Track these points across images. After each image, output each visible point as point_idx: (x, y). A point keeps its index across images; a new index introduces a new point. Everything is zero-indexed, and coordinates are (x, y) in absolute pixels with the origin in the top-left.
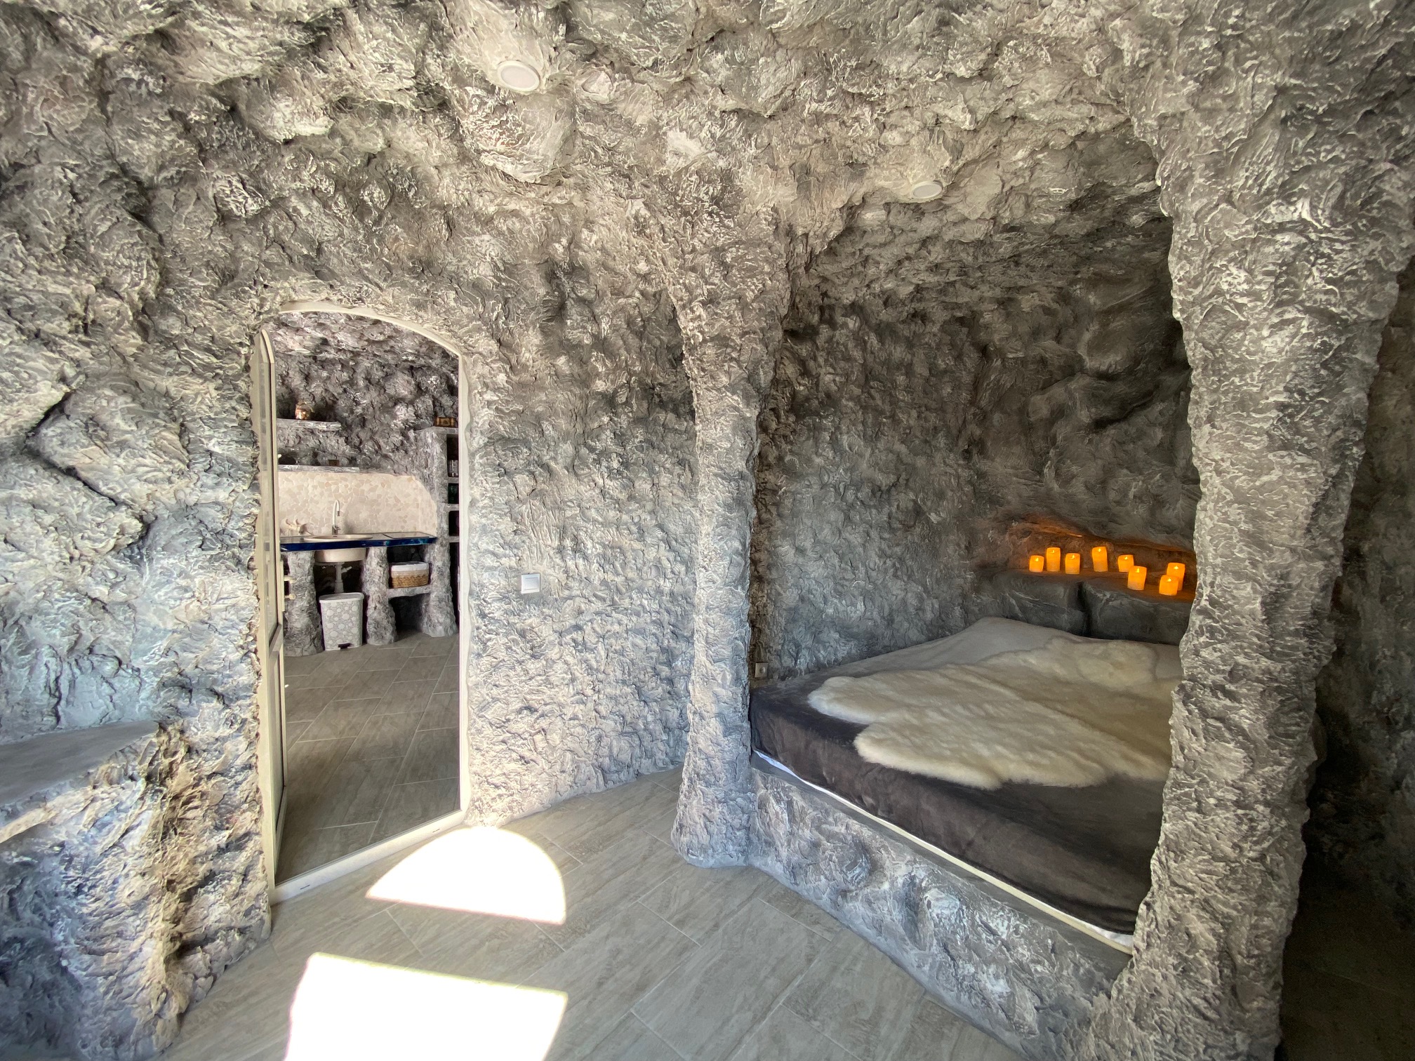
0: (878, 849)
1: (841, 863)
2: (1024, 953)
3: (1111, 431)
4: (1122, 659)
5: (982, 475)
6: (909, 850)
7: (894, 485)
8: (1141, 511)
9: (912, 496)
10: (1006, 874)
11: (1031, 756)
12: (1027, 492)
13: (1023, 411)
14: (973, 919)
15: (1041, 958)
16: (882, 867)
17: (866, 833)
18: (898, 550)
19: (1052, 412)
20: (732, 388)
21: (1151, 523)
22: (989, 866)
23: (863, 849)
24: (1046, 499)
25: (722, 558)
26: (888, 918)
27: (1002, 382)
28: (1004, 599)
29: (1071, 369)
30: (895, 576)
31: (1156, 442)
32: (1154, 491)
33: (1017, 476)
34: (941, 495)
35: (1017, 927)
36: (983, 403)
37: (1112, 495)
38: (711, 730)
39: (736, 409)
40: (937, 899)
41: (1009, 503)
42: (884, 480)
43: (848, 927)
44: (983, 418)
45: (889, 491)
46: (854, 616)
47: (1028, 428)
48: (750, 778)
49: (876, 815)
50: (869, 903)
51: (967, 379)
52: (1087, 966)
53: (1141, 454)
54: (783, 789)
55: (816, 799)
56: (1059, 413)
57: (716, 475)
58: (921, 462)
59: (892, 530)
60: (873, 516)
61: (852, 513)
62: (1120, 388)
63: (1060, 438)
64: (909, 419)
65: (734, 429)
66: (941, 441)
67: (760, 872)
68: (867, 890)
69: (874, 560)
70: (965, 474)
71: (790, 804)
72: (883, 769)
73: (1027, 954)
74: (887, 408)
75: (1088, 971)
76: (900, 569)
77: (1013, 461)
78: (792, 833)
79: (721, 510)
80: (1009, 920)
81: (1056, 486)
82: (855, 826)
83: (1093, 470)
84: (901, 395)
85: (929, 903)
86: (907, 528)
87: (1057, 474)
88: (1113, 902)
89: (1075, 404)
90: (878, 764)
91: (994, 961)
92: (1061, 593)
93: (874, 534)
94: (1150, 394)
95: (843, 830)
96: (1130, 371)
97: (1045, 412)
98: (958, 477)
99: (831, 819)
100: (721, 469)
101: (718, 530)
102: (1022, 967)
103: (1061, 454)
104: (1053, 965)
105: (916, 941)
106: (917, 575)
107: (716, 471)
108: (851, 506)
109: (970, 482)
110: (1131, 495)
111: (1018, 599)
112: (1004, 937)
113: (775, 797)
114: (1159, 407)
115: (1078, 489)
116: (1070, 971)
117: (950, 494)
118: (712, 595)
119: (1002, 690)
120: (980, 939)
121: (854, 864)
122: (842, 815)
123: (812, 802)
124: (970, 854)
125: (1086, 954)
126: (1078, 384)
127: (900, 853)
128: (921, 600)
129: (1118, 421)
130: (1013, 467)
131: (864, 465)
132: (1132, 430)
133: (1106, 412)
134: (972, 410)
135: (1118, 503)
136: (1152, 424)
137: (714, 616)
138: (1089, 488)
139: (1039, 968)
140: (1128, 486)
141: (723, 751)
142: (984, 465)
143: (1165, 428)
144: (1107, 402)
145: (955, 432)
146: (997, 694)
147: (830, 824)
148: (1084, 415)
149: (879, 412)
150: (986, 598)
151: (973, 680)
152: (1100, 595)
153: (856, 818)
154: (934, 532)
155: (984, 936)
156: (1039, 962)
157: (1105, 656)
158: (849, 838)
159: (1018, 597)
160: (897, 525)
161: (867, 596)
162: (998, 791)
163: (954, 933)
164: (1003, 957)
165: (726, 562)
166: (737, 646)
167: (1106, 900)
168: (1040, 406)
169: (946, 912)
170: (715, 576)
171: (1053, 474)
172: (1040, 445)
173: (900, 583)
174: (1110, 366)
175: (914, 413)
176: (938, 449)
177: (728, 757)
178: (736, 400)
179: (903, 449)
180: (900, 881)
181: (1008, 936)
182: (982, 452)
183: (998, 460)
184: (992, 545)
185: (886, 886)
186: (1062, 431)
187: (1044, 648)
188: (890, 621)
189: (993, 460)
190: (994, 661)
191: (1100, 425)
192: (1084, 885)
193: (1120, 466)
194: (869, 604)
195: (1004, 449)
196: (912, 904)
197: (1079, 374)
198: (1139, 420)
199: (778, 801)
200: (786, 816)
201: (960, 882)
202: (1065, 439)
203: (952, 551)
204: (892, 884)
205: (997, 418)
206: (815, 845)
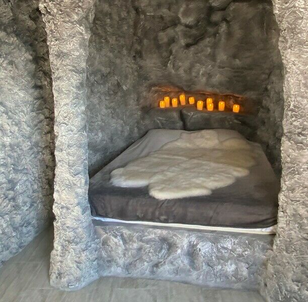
0: (172, 237)
1: (155, 251)
2: (239, 250)
3: (192, 49)
4: (208, 137)
5: (141, 67)
6: (185, 232)
7: (109, 73)
8: (204, 80)
9: (116, 78)
10: (226, 224)
11: (212, 178)
12: (160, 74)
13: (156, 39)
14: (218, 248)
15: (246, 249)
16: (175, 244)
17: (165, 232)
18: (112, 104)
19: (169, 40)
20: (80, 22)
21: (207, 84)
22: (219, 224)
23: (164, 240)
24: (168, 77)
25: (77, 117)
26: (182, 265)
27: (146, 26)
28: (154, 121)
29: (175, 23)
30: (113, 117)
31: (208, 53)
32: (208, 72)
33: (155, 67)
34: (126, 77)
35: (234, 242)
36: (139, 34)
37: (194, 74)
38: (75, 214)
39: (81, 34)
40: (203, 246)
41: (152, 79)
42: (105, 70)
43: (160, 280)
44: (140, 42)
45: (106, 76)
46: (98, 140)
47: (159, 47)
48: (95, 232)
49: (168, 223)
50: (172, 263)
51: (132, 23)
52: (262, 243)
53: (203, 58)
54: (117, 230)
55: (135, 227)
56: (172, 40)
57: (70, 70)
58: (118, 61)
59: (110, 95)
60: (102, 89)
61: (93, 88)
62: (194, 31)
63: (174, 51)
64: (112, 40)
65: (80, 45)
66: (125, 52)
67: (108, 277)
68: (169, 258)
69: (104, 111)
70: (135, 66)
71: (122, 236)
72: (168, 201)
73: (241, 250)
74: (103, 34)
75: (263, 245)
76: (114, 114)
77: (153, 61)
78: (126, 249)
79: (74, 90)
80: (231, 240)
81: (173, 71)
82: (159, 231)
83: (187, 64)
84: (109, 29)
85: (200, 249)
86: (115, 93)
87: (174, 66)
88: (264, 218)
89: (179, 37)
90: (166, 200)
91: (229, 259)
92: (175, 115)
93: (103, 97)
94: (203, 34)
95: (153, 236)
96: (196, 25)
97: (166, 40)
98: (132, 68)
99: (146, 234)
100: (74, 67)
101: (74, 101)
102: (240, 256)
103: (175, 58)
104: (251, 249)
105: (195, 268)
106: (120, 116)
107: (71, 68)
108: (93, 85)
109: (136, 71)
110: (200, 74)
111: (160, 120)
112: (230, 248)
113: (113, 235)
114: (208, 39)
115: (181, 72)
116: (257, 248)
117: (129, 76)
118: (71, 139)
119: (179, 158)
120: (222, 253)
121: (161, 249)
122: (151, 229)
123: (134, 230)
124: (212, 222)
125: (260, 240)
126: (179, 29)
127: (182, 234)
128: (122, 127)
129: (194, 44)
130: (154, 63)
131: (96, 63)
132: (200, 49)
133: (190, 41)
134: (135, 38)
135: (196, 77)
136: (206, 46)
137: (73, 150)
138: (185, 71)
139: (246, 253)
140: (199, 71)
141: (82, 222)
142: (142, 63)
143: (211, 47)
144: (190, 37)
145: (129, 48)
146: (180, 159)
147: (146, 236)
148: (183, 42)
149: (101, 37)
150: (147, 122)
151: (166, 156)
152: (189, 114)
153: (158, 228)
154: (126, 94)
155: (223, 252)
156: (245, 251)
157: (202, 137)
158: (157, 238)
159: (159, 119)
160: (112, 92)
161: (102, 129)
162: (212, 194)
163: (211, 256)
164: (232, 256)
165: (79, 119)
166: (85, 163)
167: (262, 218)
168: (163, 37)
169: (207, 250)
170: (73, 128)
171: (172, 66)
172: (165, 54)
173: (114, 120)
174: (190, 22)
175: (114, 38)
176: (124, 56)
177: (85, 225)
178: (81, 29)
179: (111, 55)
180: (185, 246)
181: (232, 247)
182: (141, 57)
183: (148, 60)
184: (145, 98)
185: (179, 251)
186: (175, 48)
187: (180, 138)
188: (111, 139)
189: (145, 60)
190: (165, 147)
191: (188, 46)
192: (254, 216)
193: (196, 62)
194: (104, 133)
195: (149, 55)
196: (192, 253)
197: (179, 25)
198: (202, 44)
199: (116, 237)
200: (121, 242)
201: (209, 235)
202: (176, 51)
203: (132, 103)
204: (182, 249)
205: (145, 41)
206: (140, 249)
